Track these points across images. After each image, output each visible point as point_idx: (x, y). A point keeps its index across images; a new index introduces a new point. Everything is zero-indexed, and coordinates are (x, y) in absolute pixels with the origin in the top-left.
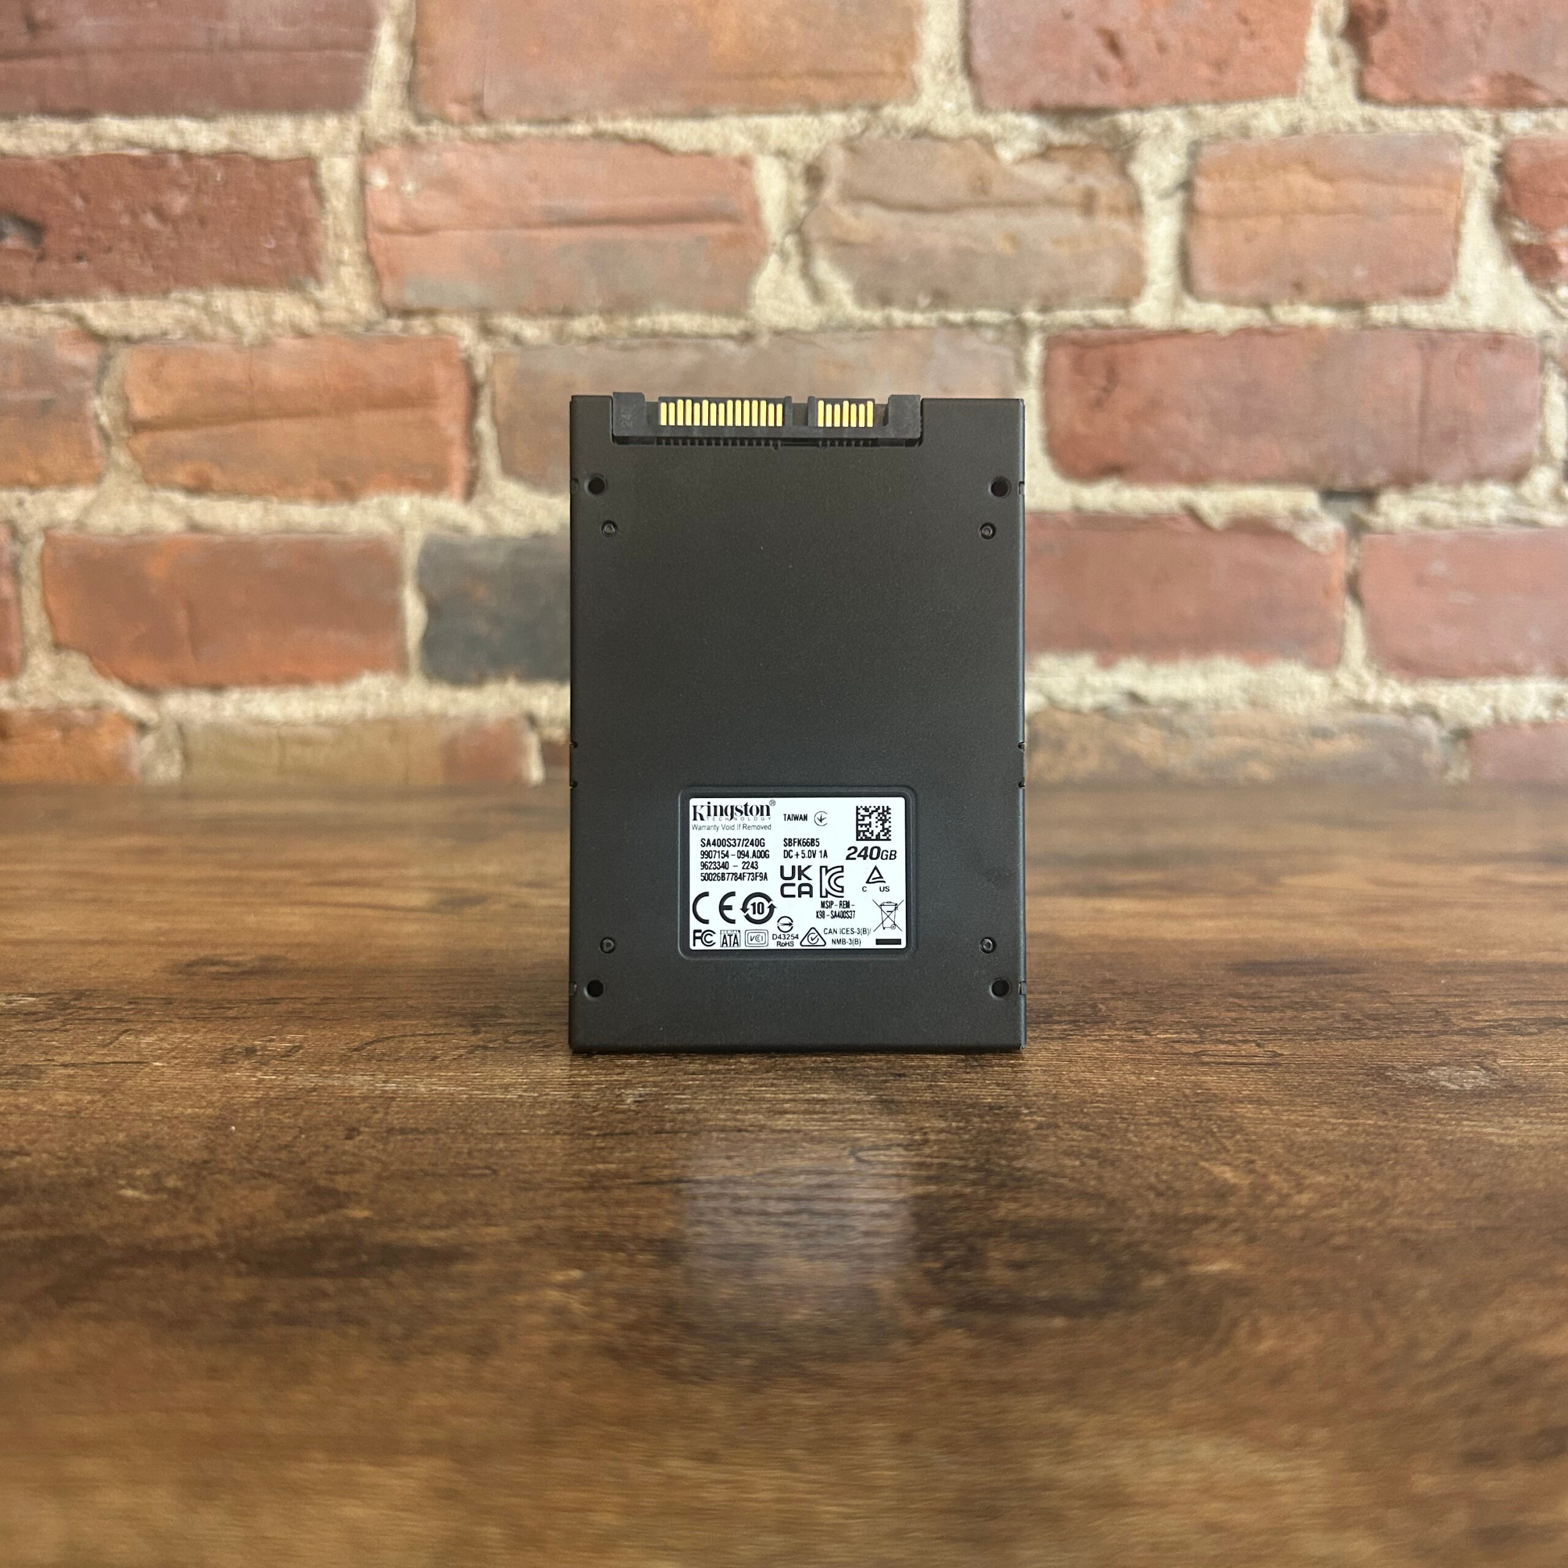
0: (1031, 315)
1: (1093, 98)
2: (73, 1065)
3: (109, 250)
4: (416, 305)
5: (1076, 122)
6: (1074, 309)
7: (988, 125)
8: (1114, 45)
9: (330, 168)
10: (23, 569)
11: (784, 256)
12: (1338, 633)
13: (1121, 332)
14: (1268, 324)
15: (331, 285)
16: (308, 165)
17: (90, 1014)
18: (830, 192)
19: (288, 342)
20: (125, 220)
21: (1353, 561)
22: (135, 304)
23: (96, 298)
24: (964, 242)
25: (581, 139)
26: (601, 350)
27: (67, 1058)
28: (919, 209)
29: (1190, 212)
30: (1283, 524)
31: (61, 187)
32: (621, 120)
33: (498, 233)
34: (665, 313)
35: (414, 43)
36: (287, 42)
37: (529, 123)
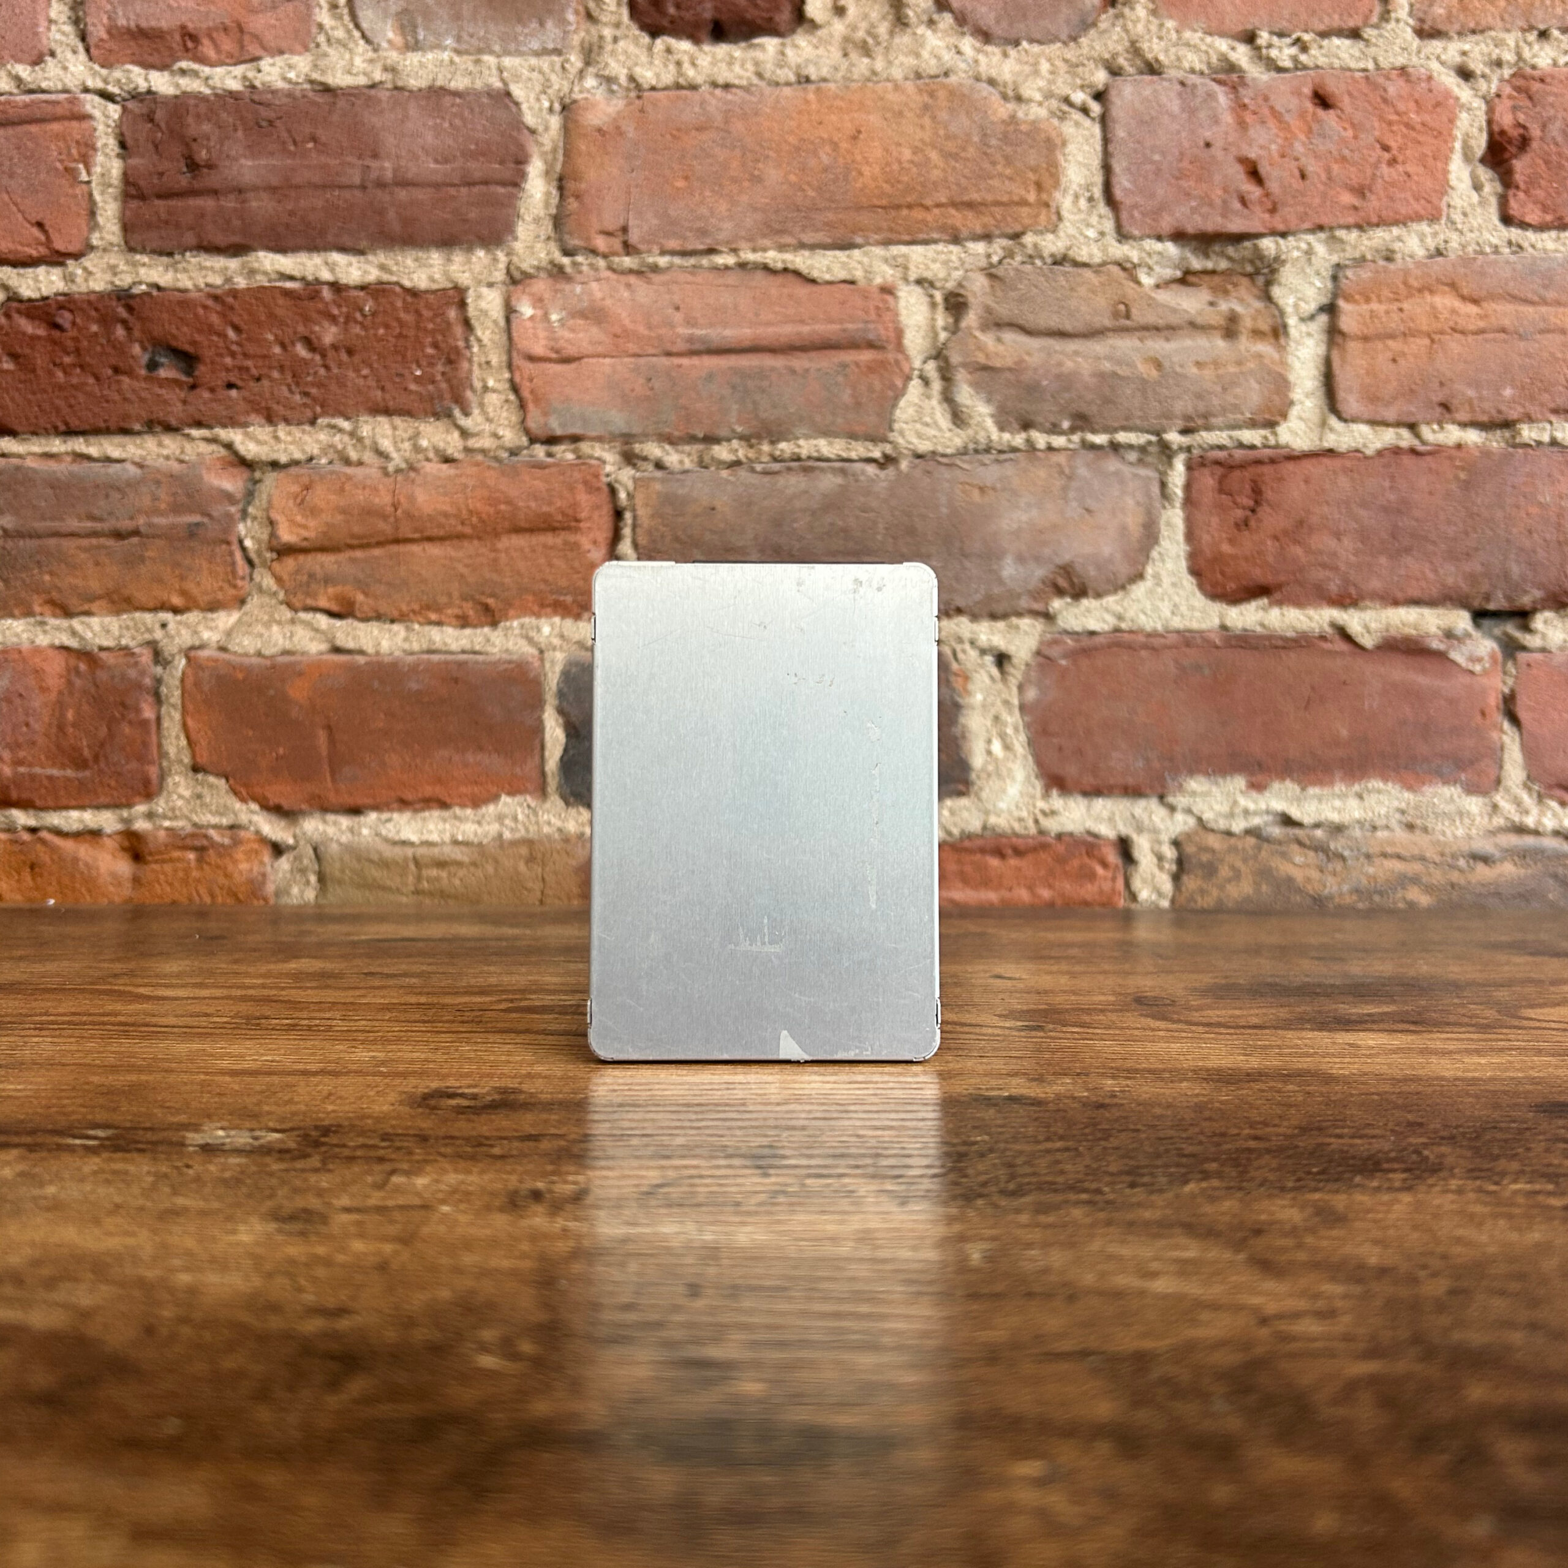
0: (1173, 437)
1: (1235, 226)
2: (358, 1210)
3: (258, 379)
4: (559, 432)
5: (1217, 248)
6: (1220, 429)
7: (1130, 252)
8: (1254, 174)
9: (479, 297)
10: (164, 690)
11: (926, 382)
12: (1497, 755)
13: (1267, 451)
14: (1416, 443)
15: (476, 411)
16: (458, 296)
17: (346, 1152)
18: (971, 319)
19: (434, 468)
20: (277, 350)
21: (1510, 681)
22: (282, 431)
23: (244, 425)
24: (1107, 366)
25: (727, 268)
26: (742, 473)
27: (345, 1201)
28: (1062, 334)
29: (1334, 334)
30: (1435, 645)
31: (215, 319)
32: (765, 250)
33: (642, 361)
34: (807, 437)
35: (561, 179)
36: (439, 178)
37: (673, 253)
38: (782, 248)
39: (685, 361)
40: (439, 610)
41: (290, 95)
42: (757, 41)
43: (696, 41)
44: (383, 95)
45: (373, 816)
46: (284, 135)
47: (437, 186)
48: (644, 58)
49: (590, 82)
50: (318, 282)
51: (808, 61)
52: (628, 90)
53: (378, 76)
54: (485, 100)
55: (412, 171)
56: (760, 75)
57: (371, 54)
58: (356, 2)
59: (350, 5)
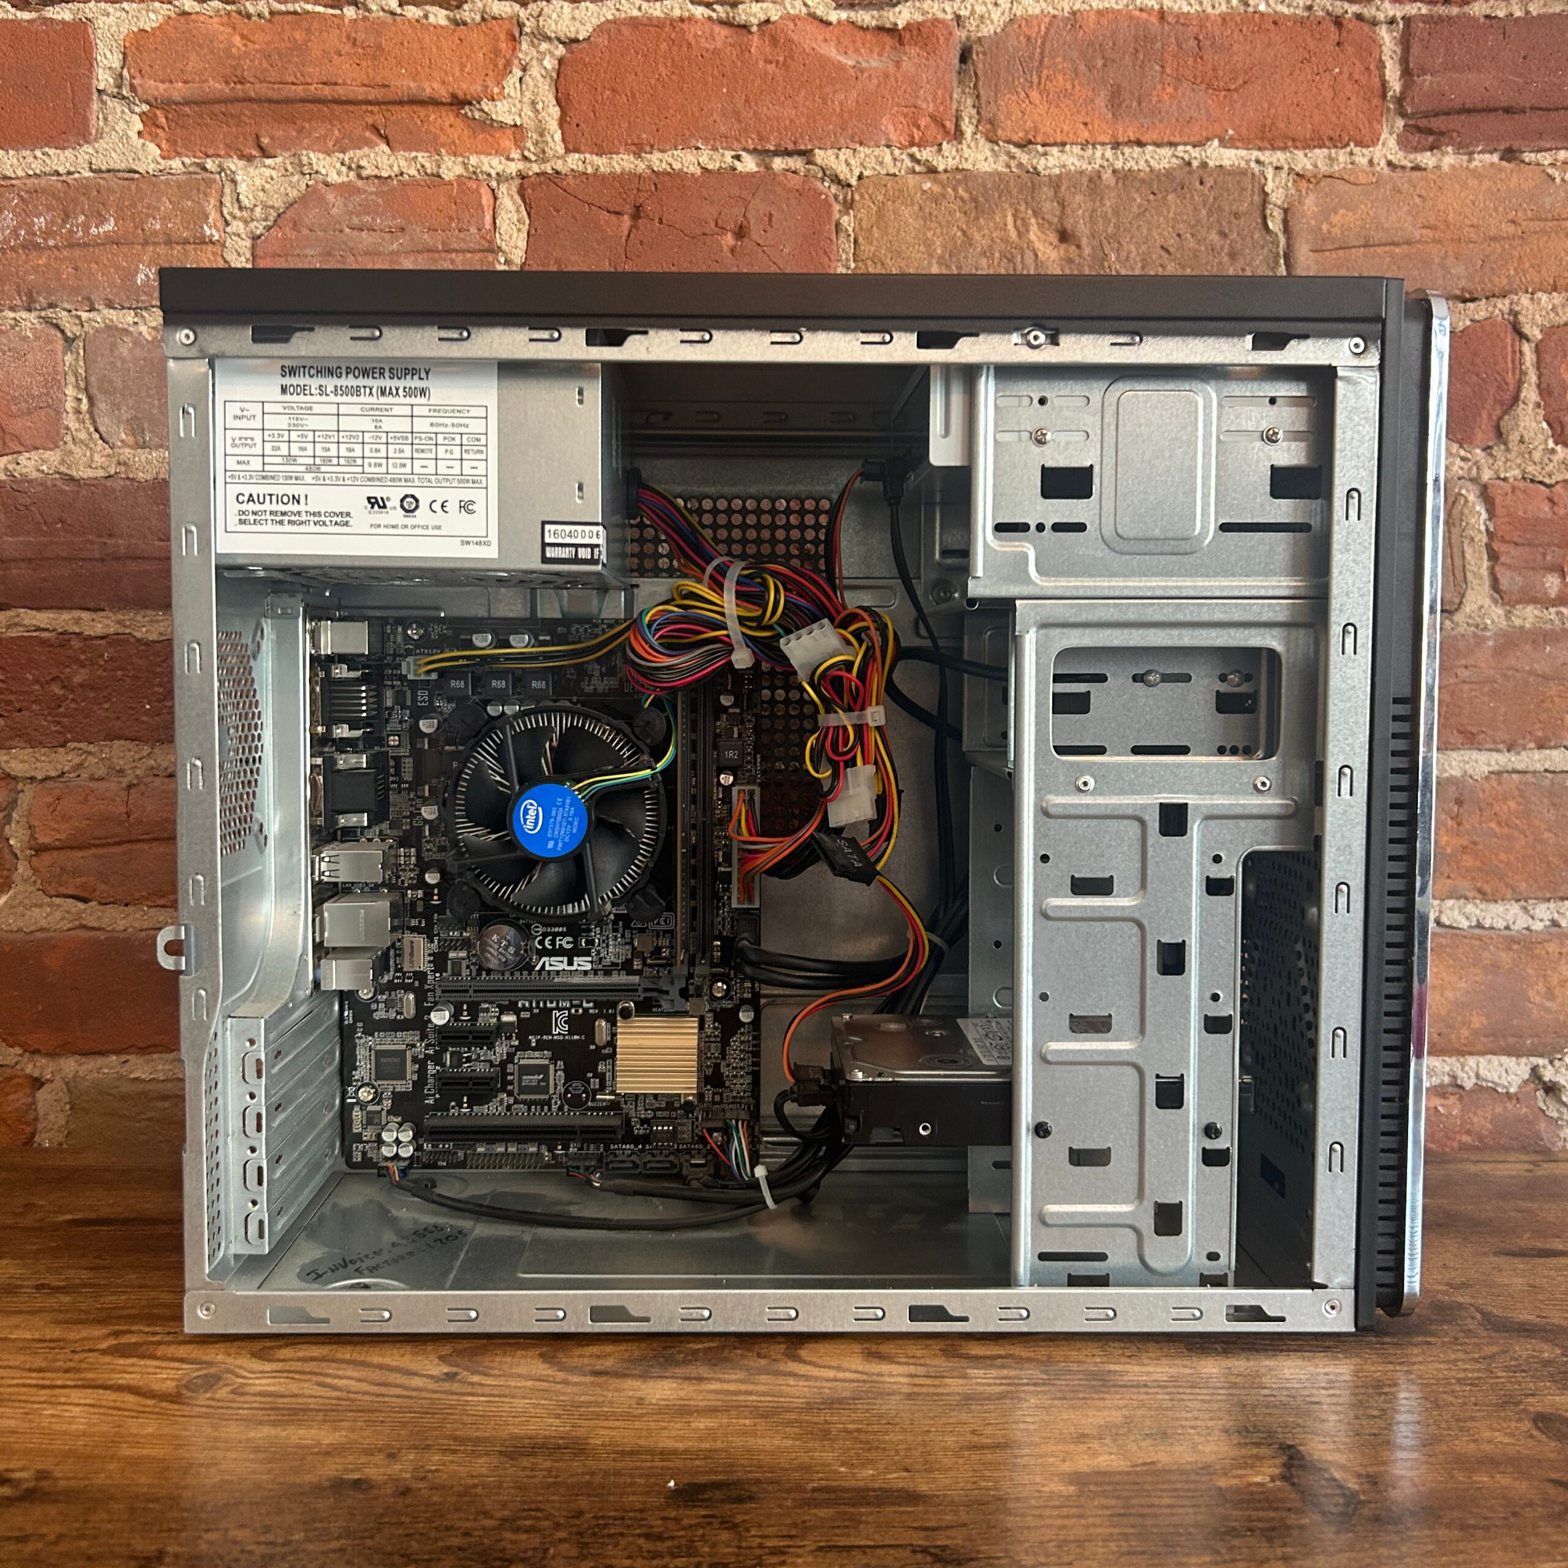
40: (163, 895)
41: (42, 484)
44: (117, 485)
45: (112, 1058)
46: (38, 517)
50: (67, 633)
53: (112, 471)
55: (139, 547)
57: (109, 451)
58: (96, 410)
59: (91, 412)
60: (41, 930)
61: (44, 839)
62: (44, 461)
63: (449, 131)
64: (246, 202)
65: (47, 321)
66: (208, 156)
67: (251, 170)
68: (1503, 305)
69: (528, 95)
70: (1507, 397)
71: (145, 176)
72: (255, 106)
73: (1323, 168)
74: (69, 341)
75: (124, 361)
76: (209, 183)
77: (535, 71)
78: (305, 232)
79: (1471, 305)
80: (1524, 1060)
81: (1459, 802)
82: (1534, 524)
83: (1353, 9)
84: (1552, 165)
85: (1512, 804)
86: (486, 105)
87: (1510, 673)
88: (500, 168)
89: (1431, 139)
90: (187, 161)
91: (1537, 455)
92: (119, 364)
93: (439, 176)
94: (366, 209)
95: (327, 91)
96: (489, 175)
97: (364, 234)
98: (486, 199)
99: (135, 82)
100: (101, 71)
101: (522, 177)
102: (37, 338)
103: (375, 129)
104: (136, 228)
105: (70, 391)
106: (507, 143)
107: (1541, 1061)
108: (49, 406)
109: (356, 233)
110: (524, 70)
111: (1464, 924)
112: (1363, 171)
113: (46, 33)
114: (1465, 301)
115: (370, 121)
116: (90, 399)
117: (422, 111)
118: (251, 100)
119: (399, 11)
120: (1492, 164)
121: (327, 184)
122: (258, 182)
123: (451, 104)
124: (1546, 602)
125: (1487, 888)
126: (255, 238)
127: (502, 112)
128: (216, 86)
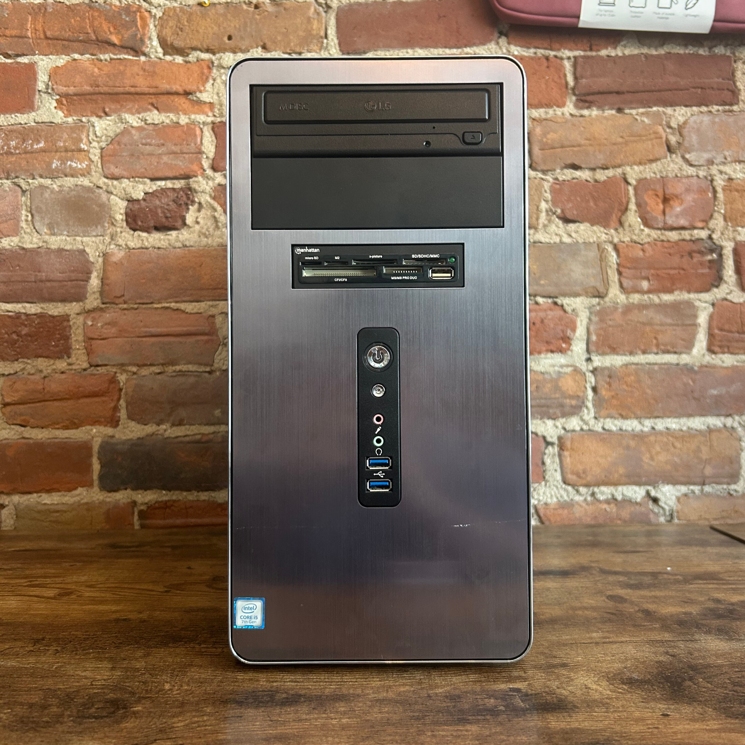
4: (100, 363)
9: (74, 318)
11: (225, 346)
15: (73, 357)
19: (58, 376)
25: (158, 308)
26: (162, 376)
32: (171, 302)
33: (130, 339)
34: (185, 364)
35: (102, 279)
36: (61, 279)
37: (140, 304)
38: (176, 302)
39: (144, 339)
40: (58, 424)
41: (11, 251)
42: (169, 233)
43: (149, 232)
44: (42, 251)
45: (35, 495)
46: (9, 264)
47: (60, 281)
48: (131, 238)
49: (112, 246)
50: (20, 313)
51: (186, 239)
52: (126, 249)
53: (41, 245)
54: (77, 253)
55: (52, 276)
56: (170, 244)
57: (40, 237)
58: (34, 220)
59: (32, 221)
60: (5, 439)
61: (8, 400)
62: (12, 241)
63: (183, 105)
64: (98, 134)
65: (15, 184)
66: (83, 116)
67: (101, 122)
68: (619, 171)
69: (216, 90)
70: (623, 208)
71: (57, 124)
72: (103, 96)
73: (543, 116)
74: (24, 192)
75: (47, 199)
76: (83, 127)
77: (218, 81)
78: (123, 146)
79: (606, 171)
80: (642, 487)
81: (610, 377)
82: (636, 260)
83: (552, 53)
84: (637, 114)
85: (633, 378)
86: (198, 94)
87: (629, 322)
88: (204, 120)
89: (587, 104)
90: (75, 118)
91: (636, 232)
92: (44, 200)
93: (178, 123)
94: (148, 136)
95: (133, 90)
96: (199, 123)
97: (147, 147)
98: (198, 132)
99: (54, 87)
100: (40, 83)
101: (213, 123)
102: (10, 190)
103: (152, 105)
104: (53, 145)
105: (24, 212)
106: (207, 109)
107: (649, 488)
108: (15, 218)
109: (144, 146)
110: (214, 80)
111: (614, 429)
112: (560, 118)
113: (18, 68)
114: (604, 169)
115: (150, 101)
116: (32, 215)
117: (172, 97)
118: (101, 93)
119: (163, 58)
120: (612, 115)
121: (132, 127)
122: (104, 126)
123: (184, 94)
124: (642, 292)
125: (624, 413)
126: (102, 149)
127: (205, 97)
128: (87, 88)
